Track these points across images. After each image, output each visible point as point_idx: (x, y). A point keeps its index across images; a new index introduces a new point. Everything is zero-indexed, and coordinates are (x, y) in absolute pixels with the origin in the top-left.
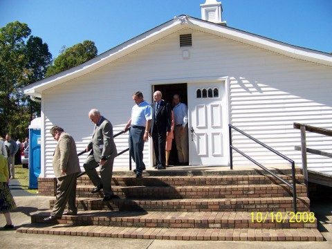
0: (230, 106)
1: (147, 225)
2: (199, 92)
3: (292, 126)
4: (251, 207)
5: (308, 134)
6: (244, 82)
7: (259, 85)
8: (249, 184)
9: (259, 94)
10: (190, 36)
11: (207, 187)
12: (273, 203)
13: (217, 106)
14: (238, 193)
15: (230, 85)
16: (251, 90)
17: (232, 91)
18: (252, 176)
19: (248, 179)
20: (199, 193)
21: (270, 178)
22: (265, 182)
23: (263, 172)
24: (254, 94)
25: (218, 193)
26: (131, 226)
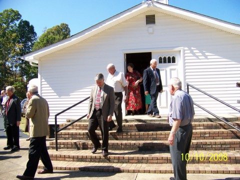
1: (130, 161)
2: (160, 59)
3: (235, 85)
4: (208, 146)
6: (195, 51)
7: (207, 54)
8: (204, 129)
10: (154, 16)
12: (225, 144)
13: (175, 69)
14: (197, 135)
15: (184, 54)
16: (200, 57)
17: (186, 58)
18: (206, 123)
19: (203, 125)
21: (220, 124)
22: (216, 127)
24: (202, 61)
26: (117, 163)
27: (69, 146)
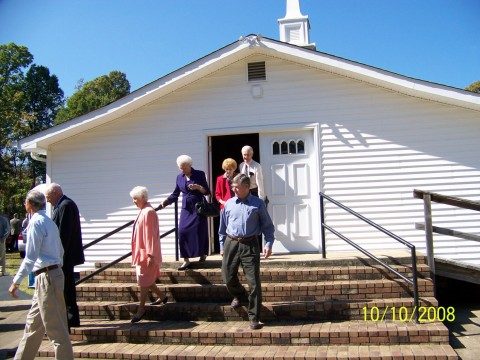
0: (322, 166)
1: (202, 341)
2: (276, 146)
3: (412, 195)
4: (353, 313)
5: (434, 206)
6: (341, 130)
8: (350, 279)
9: (363, 148)
10: (262, 65)
11: (289, 285)
12: (385, 307)
13: (303, 166)
14: (334, 292)
15: (320, 135)
16: (351, 142)
17: (324, 144)
18: (355, 268)
19: (349, 273)
20: (277, 294)
21: (380, 270)
22: (373, 276)
23: (369, 261)
24: (355, 148)
25: (304, 293)
26: (178, 344)
27: (94, 313)
